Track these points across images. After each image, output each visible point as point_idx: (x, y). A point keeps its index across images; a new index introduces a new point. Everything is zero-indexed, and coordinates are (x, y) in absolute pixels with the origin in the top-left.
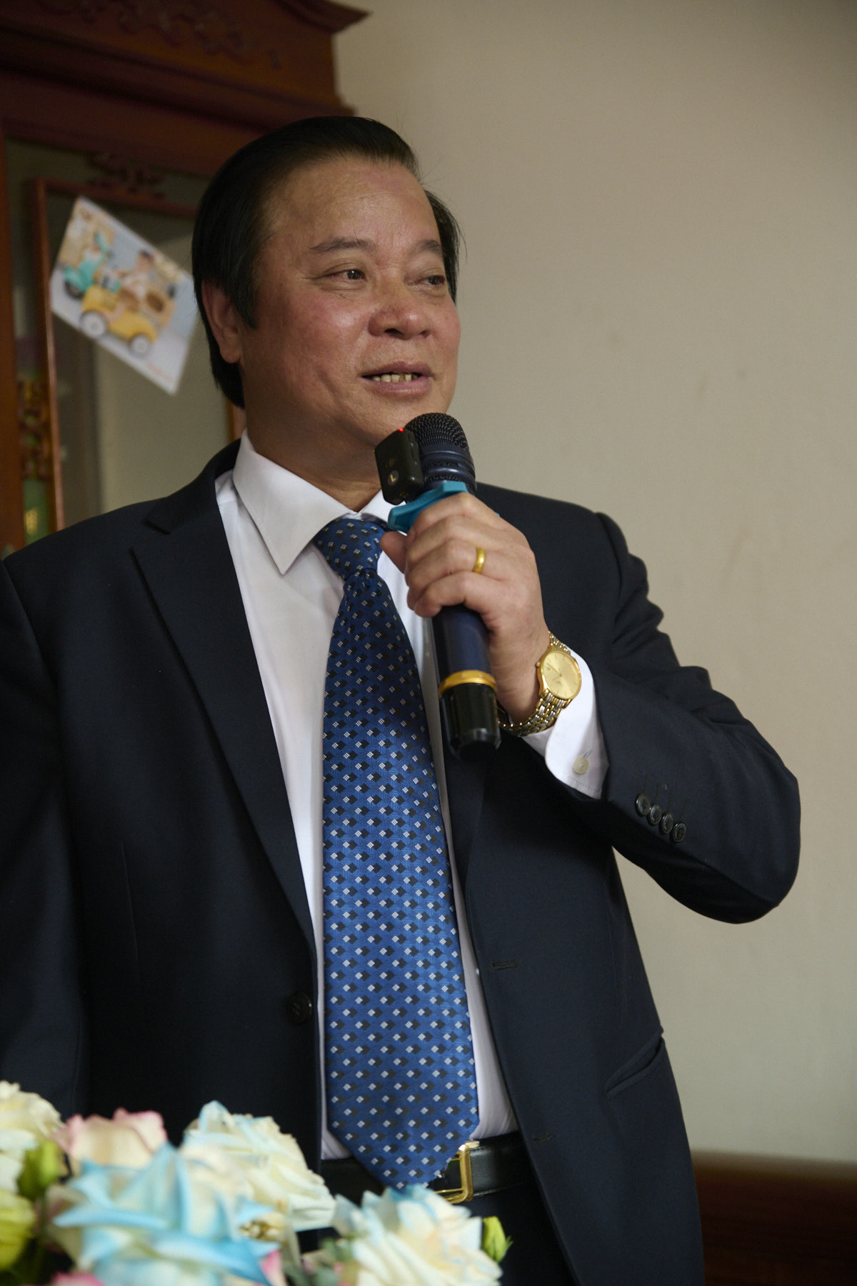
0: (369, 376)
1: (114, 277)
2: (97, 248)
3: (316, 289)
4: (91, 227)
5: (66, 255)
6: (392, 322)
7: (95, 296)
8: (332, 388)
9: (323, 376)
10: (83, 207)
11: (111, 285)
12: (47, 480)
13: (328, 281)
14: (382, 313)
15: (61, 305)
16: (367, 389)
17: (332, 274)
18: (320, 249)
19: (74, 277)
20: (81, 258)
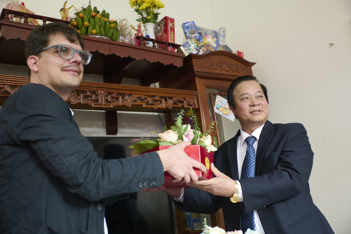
0: (251, 113)
1: (223, 106)
2: (220, 102)
3: (241, 102)
4: (219, 99)
5: (216, 103)
6: (252, 104)
7: (221, 109)
8: (246, 116)
9: (244, 115)
10: (218, 96)
11: (223, 107)
12: (217, 136)
13: (242, 100)
14: (251, 103)
15: (216, 111)
16: (251, 115)
17: (243, 99)
18: (241, 96)
19: (217, 106)
20: (218, 103)
